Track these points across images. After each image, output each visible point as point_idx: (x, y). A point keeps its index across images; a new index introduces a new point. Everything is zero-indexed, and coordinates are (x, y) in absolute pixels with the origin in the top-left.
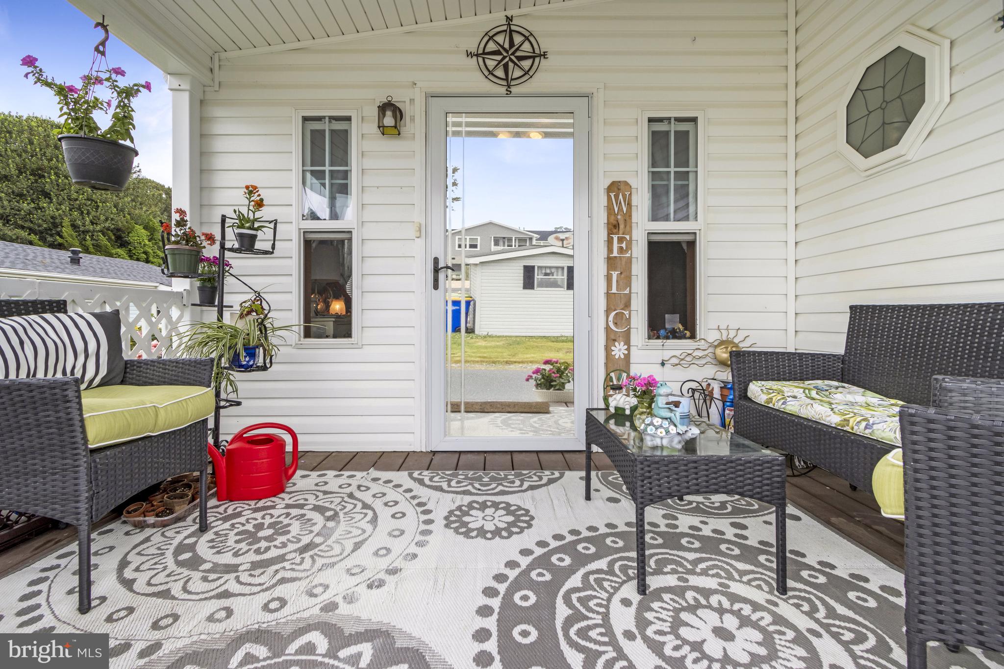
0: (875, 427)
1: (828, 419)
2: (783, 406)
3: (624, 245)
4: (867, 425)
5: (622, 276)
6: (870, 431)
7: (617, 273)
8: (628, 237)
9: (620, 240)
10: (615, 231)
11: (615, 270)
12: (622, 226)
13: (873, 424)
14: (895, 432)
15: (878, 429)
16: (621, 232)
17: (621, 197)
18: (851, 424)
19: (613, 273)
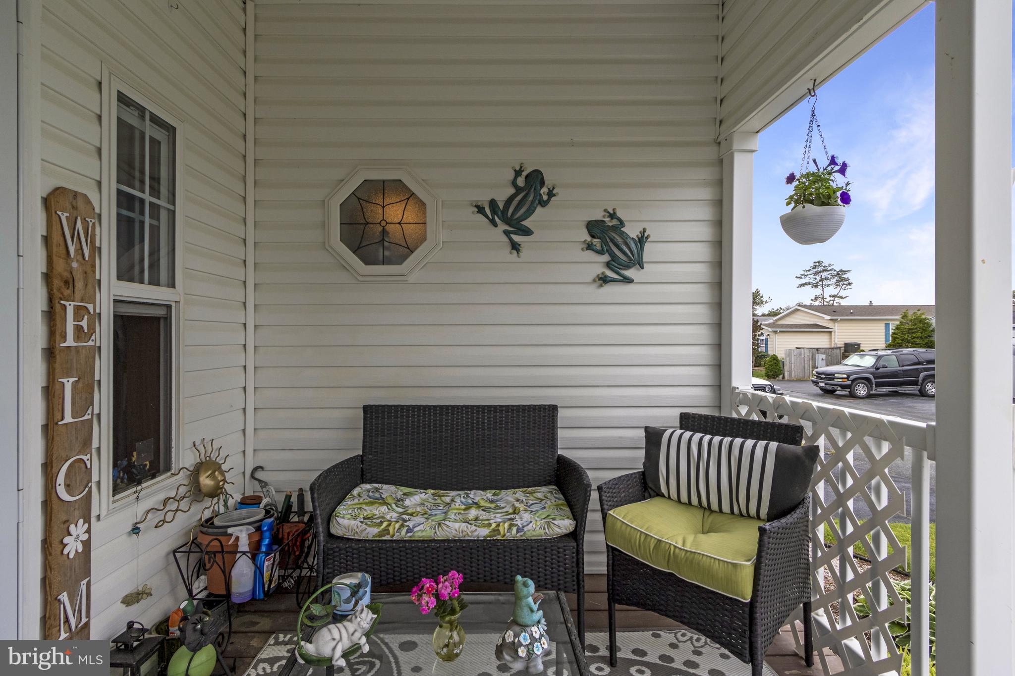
0: (525, 529)
1: (476, 534)
2: (409, 534)
3: (84, 324)
4: (517, 529)
5: (80, 385)
6: (522, 533)
7: (72, 380)
8: (90, 307)
9: (79, 312)
10: (67, 292)
11: (68, 376)
12: (79, 285)
13: (523, 527)
14: (544, 529)
15: (529, 531)
16: (78, 295)
17: (79, 224)
18: (502, 533)
19: (64, 380)
